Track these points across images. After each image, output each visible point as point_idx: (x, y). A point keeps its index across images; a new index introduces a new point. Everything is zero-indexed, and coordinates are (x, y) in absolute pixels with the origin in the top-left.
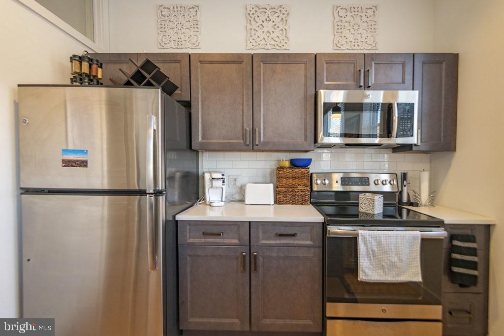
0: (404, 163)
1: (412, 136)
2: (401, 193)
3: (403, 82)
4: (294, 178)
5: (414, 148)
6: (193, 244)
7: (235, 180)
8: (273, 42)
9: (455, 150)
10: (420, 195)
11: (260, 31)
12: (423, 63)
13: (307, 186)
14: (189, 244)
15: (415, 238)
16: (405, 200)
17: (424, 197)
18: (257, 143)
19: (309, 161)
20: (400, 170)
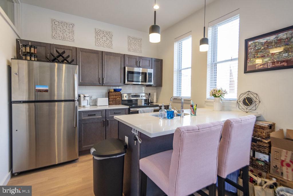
0: (150, 90)
1: (151, 82)
2: (149, 99)
3: (149, 66)
4: (116, 95)
5: (152, 86)
6: (85, 119)
7: (91, 97)
8: (106, 45)
9: (162, 86)
10: (154, 100)
11: (101, 40)
12: (154, 61)
13: (120, 98)
14: (83, 119)
15: (152, 109)
16: (150, 102)
17: (155, 100)
18: (104, 83)
19: (121, 90)
20: (149, 92)
